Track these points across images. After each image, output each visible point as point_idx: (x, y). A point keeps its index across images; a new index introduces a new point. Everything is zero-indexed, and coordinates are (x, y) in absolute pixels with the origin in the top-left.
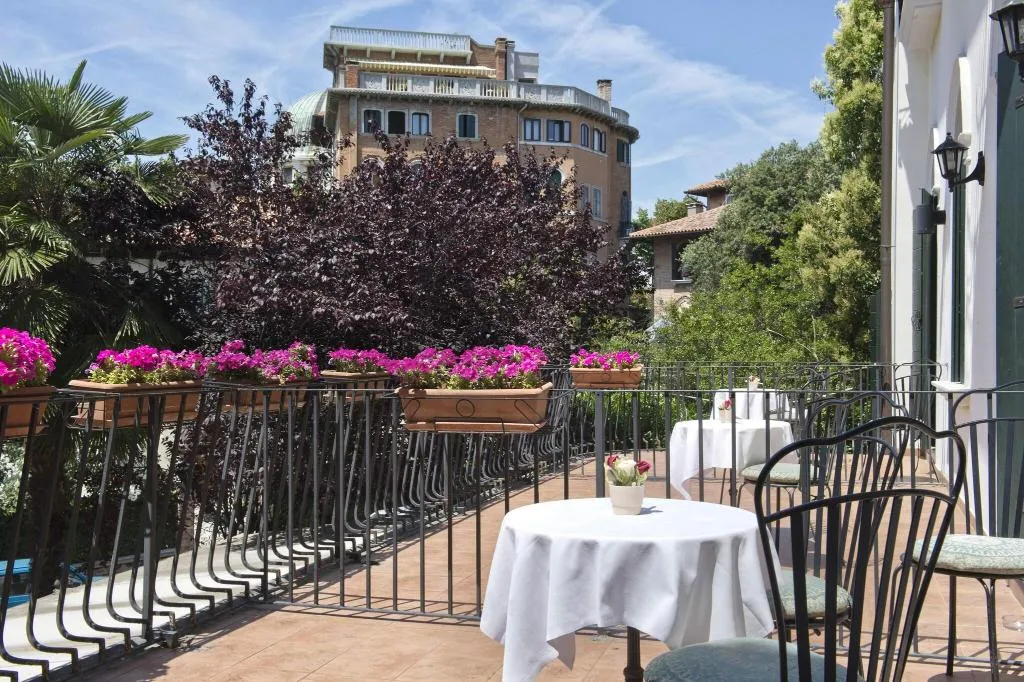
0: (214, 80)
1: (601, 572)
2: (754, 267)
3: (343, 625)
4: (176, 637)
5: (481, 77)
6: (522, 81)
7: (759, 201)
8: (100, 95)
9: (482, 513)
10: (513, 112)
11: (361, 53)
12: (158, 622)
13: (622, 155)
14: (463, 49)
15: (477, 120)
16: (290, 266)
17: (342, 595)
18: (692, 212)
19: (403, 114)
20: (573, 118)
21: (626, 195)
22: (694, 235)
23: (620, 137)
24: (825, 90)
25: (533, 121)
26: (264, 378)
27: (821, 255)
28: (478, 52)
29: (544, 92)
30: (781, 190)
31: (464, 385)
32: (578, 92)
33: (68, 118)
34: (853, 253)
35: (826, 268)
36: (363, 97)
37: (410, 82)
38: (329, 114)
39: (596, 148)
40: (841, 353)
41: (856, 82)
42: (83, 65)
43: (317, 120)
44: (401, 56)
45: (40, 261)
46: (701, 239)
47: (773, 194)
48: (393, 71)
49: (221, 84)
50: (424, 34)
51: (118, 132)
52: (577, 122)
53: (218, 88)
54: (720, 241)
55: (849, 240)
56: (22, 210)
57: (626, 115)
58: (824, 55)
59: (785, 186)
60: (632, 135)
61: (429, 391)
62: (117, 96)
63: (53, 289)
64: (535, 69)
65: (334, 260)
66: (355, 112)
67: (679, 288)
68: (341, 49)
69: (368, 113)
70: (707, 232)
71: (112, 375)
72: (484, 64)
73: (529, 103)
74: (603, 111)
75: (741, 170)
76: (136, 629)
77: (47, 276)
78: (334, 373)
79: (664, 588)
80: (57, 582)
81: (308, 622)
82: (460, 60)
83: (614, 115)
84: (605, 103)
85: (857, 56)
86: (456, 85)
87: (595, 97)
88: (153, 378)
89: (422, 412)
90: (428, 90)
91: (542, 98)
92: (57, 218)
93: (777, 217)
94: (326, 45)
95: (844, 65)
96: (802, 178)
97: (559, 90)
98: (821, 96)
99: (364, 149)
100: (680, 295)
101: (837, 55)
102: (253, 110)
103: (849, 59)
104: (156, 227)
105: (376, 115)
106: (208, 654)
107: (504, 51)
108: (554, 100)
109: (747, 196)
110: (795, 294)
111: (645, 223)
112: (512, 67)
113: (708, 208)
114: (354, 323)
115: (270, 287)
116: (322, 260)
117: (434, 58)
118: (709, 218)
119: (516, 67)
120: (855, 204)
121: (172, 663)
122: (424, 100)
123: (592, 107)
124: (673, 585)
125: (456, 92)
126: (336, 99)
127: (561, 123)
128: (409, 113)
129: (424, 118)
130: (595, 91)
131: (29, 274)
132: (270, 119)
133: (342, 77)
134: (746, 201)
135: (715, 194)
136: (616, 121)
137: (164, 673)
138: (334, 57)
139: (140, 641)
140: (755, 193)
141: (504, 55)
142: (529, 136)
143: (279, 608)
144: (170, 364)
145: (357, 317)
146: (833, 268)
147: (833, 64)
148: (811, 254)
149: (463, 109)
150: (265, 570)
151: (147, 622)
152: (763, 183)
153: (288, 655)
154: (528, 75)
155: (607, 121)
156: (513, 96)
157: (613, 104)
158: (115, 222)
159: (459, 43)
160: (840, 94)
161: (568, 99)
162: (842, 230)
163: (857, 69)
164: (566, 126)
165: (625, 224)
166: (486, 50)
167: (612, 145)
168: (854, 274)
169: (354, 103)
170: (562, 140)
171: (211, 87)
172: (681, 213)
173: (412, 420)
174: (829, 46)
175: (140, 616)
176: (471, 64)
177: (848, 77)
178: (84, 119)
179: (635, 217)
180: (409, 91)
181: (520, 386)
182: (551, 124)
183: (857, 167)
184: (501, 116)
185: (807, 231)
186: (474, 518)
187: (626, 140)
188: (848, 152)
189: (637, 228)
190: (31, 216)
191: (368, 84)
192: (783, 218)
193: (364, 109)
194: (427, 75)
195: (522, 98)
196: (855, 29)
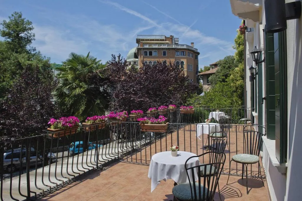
0: (112, 55)
1: (167, 169)
2: (222, 83)
3: (132, 166)
4: (102, 168)
5: (167, 43)
6: (176, 44)
7: (224, 67)
8: (93, 57)
9: (162, 140)
10: (174, 50)
11: (143, 40)
12: (99, 165)
13: (196, 58)
14: (164, 38)
15: (166, 52)
16: (127, 90)
17: (132, 159)
18: (211, 69)
19: (152, 52)
20: (186, 51)
21: (197, 66)
22: (211, 74)
23: (196, 54)
24: (235, 47)
25: (178, 52)
26: (117, 119)
27: (235, 81)
28: (167, 39)
29: (180, 46)
30: (229, 65)
31: (152, 123)
32: (187, 45)
33: (86, 63)
34: (241, 81)
35: (236, 84)
36: (144, 49)
37: (153, 45)
38: (137, 52)
39: (191, 56)
40: (239, 101)
41: (241, 46)
42: (89, 52)
43: (135, 54)
44: (151, 40)
45: (82, 90)
46: (213, 75)
47: (227, 66)
48: (150, 43)
49: (114, 56)
50: (156, 35)
51: (95, 64)
52: (187, 52)
53: (113, 56)
54: (216, 75)
55: (241, 78)
56: (79, 80)
57: (197, 50)
58: (234, 40)
59: (230, 64)
60: (198, 54)
61: (145, 124)
62: (95, 58)
63: (84, 95)
64: (178, 41)
65: (135, 89)
66: (142, 52)
67: (208, 85)
68: (139, 39)
69: (145, 52)
70: (214, 73)
71: (89, 122)
72: (168, 41)
73: (177, 48)
74: (192, 49)
75: (220, 61)
76: (95, 167)
77: (83, 92)
78: (132, 115)
79: (178, 173)
80: (86, 150)
81: (126, 165)
82: (163, 40)
83: (194, 50)
84: (193, 47)
85: (241, 40)
86: (162, 45)
87: (190, 46)
88: (97, 121)
89: (144, 128)
90: (157, 47)
91: (180, 47)
92: (85, 81)
93: (228, 70)
94: (137, 39)
95: (238, 42)
96: (233, 62)
97: (183, 45)
98: (234, 48)
99: (144, 59)
100: (209, 86)
101: (237, 40)
102: (120, 59)
103: (239, 41)
104: (102, 82)
105: (146, 52)
106: (108, 171)
107: (172, 38)
108: (182, 47)
109: (222, 66)
110: (230, 88)
111: (202, 71)
112: (173, 41)
113: (214, 68)
114: (139, 101)
115: (123, 94)
116: (133, 89)
117: (158, 40)
118: (214, 70)
119: (174, 41)
120: (241, 71)
121: (101, 173)
122: (156, 49)
123: (190, 48)
124: (179, 173)
125: (162, 47)
126: (139, 49)
127: (183, 52)
128: (153, 52)
129: (156, 52)
130: (190, 45)
131: (80, 92)
132: (123, 61)
133: (140, 45)
134: (222, 67)
135: (216, 65)
136: (195, 51)
137: (99, 175)
138: (138, 41)
139: (96, 168)
140: (223, 66)
141: (172, 39)
142: (177, 55)
143: (121, 162)
144: (100, 119)
145: (139, 100)
146: (237, 84)
147: (236, 42)
148: (233, 80)
149: (164, 50)
150: (118, 154)
151: (97, 165)
152: (225, 63)
153: (121, 172)
154: (177, 43)
155: (193, 51)
156: (174, 47)
157: (194, 47)
158: (95, 82)
159: (163, 37)
160: (238, 48)
161: (185, 47)
162: (239, 76)
163: (241, 43)
164: (185, 52)
165: (197, 72)
166: (168, 38)
167: (194, 56)
168: (241, 85)
169: (142, 50)
170: (184, 55)
171: (111, 56)
172: (209, 70)
173: (143, 129)
174: (235, 38)
175: (96, 164)
176: (165, 41)
177: (239, 45)
178: (89, 63)
179: (199, 70)
180: (153, 47)
181: (162, 124)
182: (182, 52)
183: (242, 63)
184: (171, 51)
185: (232, 76)
186: (160, 141)
187: (197, 55)
188: (240, 59)
189: (200, 72)
190: (81, 81)
191: (145, 46)
192: (229, 70)
193: (144, 51)
194: (156, 44)
195: (176, 47)
196: (240, 35)
